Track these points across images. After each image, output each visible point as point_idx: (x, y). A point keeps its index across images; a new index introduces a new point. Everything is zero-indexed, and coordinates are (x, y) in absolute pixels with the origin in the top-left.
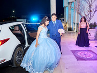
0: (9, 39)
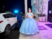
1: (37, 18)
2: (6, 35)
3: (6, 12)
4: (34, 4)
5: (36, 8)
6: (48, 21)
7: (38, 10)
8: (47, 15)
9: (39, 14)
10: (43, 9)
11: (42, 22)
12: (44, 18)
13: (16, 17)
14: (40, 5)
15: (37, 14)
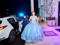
0: (7, 26)
1: (45, 21)
2: (10, 42)
3: (10, 15)
4: (41, 6)
5: (44, 10)
6: (58, 26)
7: (47, 12)
8: (57, 19)
9: (48, 17)
10: (53, 11)
11: (52, 26)
12: (54, 22)
13: (21, 21)
14: (48, 6)
15: (45, 17)
